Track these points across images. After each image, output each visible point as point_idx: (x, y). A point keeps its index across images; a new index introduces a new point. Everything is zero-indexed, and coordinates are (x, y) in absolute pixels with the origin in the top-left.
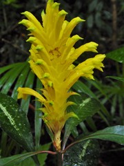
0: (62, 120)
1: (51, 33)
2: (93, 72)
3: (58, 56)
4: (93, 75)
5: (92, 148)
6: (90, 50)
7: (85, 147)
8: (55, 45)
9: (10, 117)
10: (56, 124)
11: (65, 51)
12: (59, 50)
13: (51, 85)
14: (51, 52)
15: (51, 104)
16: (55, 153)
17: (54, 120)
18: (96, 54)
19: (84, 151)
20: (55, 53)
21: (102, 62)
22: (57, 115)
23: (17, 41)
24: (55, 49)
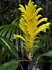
0: (32, 48)
1: (30, 14)
2: (46, 30)
3: (32, 23)
4: (46, 31)
5: (40, 60)
6: (44, 21)
7: (38, 60)
8: (31, 18)
9: (9, 46)
10: (30, 49)
11: (35, 21)
12: (33, 20)
13: (29, 34)
14: (29, 21)
15: (29, 42)
16: (29, 61)
17: (29, 48)
18: (47, 22)
19: (37, 61)
20: (31, 21)
21: (49, 26)
22: (30, 46)
23: (5, 15)
24: (31, 20)
